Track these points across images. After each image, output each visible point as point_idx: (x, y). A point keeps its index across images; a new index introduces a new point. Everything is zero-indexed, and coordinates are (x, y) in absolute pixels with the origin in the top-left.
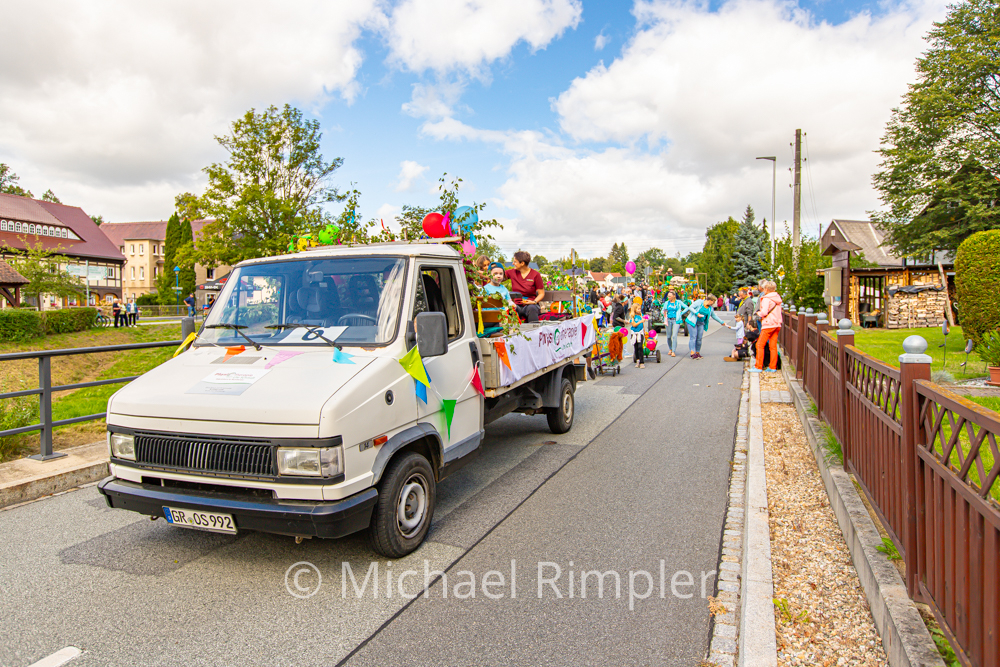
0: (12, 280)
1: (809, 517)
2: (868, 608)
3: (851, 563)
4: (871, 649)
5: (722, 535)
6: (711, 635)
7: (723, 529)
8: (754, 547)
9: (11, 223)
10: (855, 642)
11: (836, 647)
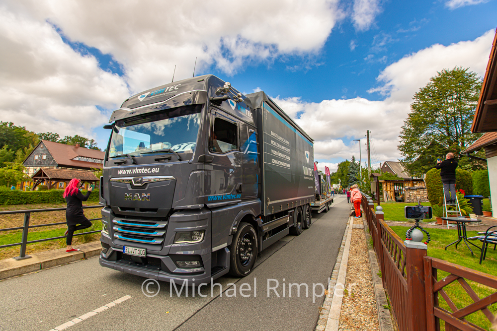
0: (94, 179)
1: (361, 266)
2: (374, 293)
3: (371, 280)
4: (372, 304)
5: (332, 271)
6: (324, 300)
7: (333, 269)
8: (341, 274)
9: (95, 160)
10: (367, 302)
11: (361, 303)
